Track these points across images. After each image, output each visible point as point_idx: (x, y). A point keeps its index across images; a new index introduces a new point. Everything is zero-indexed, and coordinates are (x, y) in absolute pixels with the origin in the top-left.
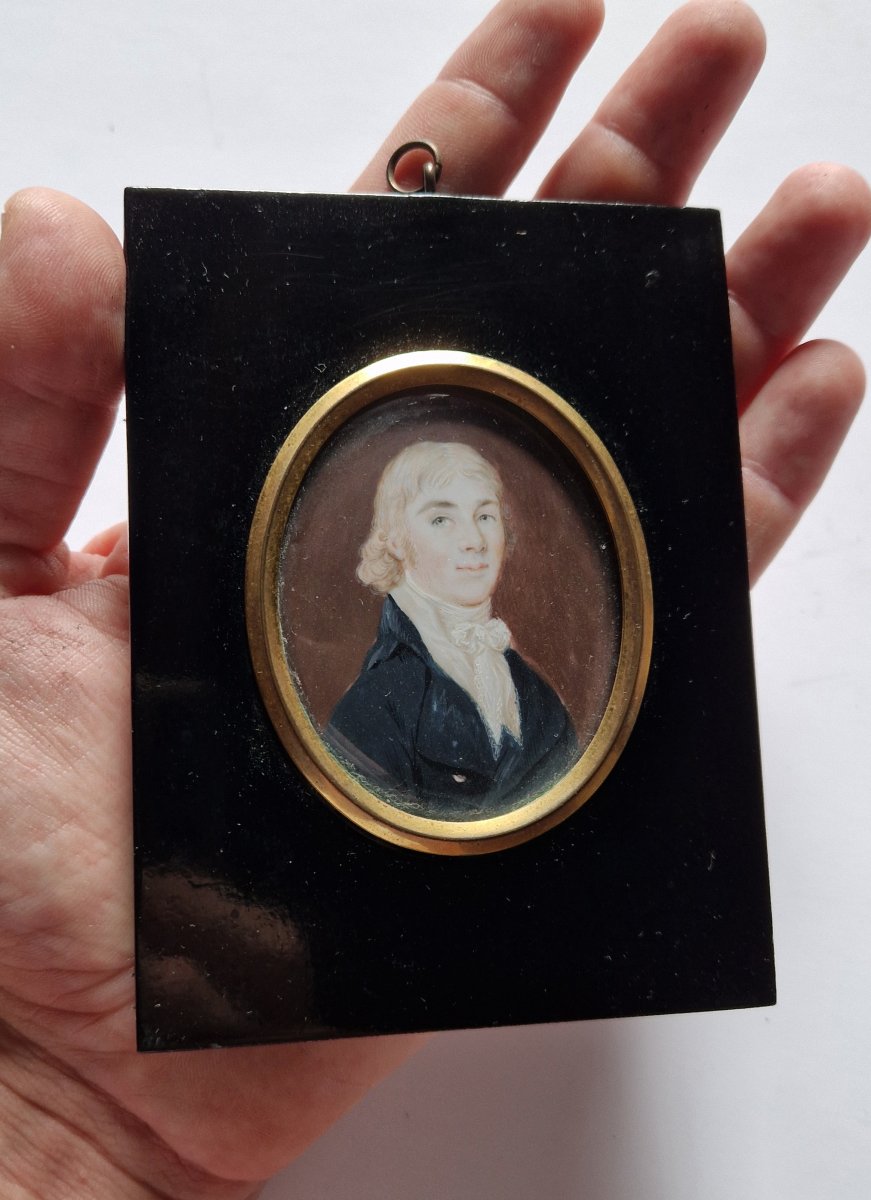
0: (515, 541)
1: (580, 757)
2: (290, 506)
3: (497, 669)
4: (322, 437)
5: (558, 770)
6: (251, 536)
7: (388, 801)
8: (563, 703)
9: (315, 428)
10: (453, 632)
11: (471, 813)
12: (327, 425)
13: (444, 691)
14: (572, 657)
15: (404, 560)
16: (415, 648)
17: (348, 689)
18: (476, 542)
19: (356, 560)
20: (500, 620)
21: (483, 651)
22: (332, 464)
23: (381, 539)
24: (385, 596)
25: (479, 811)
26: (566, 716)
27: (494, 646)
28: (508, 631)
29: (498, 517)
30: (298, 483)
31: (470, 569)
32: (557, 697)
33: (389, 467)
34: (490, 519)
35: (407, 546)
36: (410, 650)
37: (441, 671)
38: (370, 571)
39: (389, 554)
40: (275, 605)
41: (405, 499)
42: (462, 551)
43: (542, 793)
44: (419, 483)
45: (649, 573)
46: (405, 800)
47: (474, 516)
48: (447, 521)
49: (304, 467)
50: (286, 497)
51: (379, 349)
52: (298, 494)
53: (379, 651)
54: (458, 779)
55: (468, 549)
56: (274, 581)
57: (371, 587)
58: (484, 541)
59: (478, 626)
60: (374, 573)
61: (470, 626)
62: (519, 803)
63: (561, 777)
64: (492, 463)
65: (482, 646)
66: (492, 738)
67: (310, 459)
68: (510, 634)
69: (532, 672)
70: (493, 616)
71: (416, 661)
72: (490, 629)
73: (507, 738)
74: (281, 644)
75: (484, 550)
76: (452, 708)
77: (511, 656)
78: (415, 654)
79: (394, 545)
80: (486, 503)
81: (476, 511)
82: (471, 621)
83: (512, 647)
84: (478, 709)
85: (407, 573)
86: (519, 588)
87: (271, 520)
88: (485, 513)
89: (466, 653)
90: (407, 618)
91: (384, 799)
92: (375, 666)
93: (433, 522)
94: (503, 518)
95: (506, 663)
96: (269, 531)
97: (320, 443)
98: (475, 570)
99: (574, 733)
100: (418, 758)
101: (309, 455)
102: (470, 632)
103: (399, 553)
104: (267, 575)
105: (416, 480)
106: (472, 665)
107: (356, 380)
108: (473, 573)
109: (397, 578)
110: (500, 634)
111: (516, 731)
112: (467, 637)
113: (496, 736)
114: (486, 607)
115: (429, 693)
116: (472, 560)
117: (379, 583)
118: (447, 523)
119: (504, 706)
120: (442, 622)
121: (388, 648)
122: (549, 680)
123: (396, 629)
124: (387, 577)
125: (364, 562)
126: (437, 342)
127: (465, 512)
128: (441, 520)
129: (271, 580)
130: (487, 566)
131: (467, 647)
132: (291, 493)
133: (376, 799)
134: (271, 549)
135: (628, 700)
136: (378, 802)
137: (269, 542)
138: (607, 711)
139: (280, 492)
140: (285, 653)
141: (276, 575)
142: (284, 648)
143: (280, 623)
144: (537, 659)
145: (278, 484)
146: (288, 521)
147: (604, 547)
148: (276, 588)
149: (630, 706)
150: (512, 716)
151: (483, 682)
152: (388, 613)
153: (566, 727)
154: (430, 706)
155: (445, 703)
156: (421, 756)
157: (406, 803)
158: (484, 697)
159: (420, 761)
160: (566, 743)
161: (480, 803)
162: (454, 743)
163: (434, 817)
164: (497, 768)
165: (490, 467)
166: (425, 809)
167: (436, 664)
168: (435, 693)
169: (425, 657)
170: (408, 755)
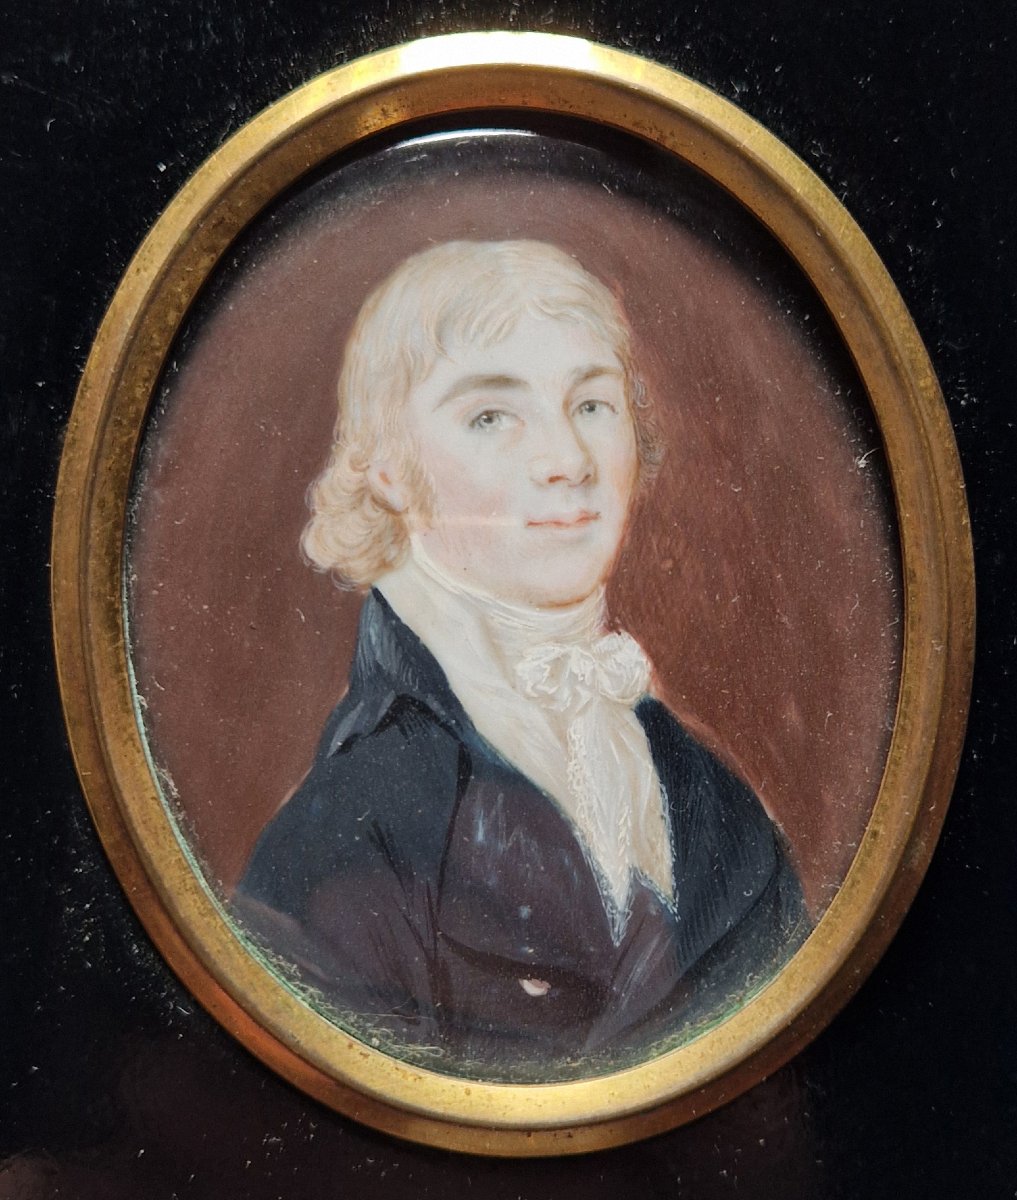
0: (659, 456)
1: (800, 943)
2: (144, 407)
3: (621, 745)
4: (212, 249)
5: (756, 968)
6: (61, 478)
7: (375, 1041)
8: (771, 815)
9: (193, 230)
10: (520, 667)
11: (560, 1065)
12: (221, 221)
13: (501, 797)
14: (792, 715)
15: (406, 511)
16: (434, 705)
17: (287, 799)
18: (570, 463)
20: (625, 634)
21: (589, 704)
22: (241, 306)
23: (355, 465)
24: (367, 592)
25: (574, 1059)
26: (778, 843)
27: (613, 693)
28: (644, 659)
29: (622, 405)
30: (160, 354)
31: (558, 524)
32: (755, 800)
33: (369, 303)
34: (603, 412)
35: (415, 479)
36: (425, 709)
37: (495, 754)
38: (331, 540)
39: (374, 500)
40: (115, 627)
41: (408, 375)
42: (539, 485)
43: (718, 1017)
44: (439, 338)
45: (966, 521)
46: (411, 1039)
47: (567, 404)
48: (504, 418)
49: (173, 318)
50: (131, 388)
51: (375, 33)
52: (165, 377)
53: (353, 715)
54: (533, 988)
55: (553, 480)
56: (112, 573)
57: (333, 575)
58: (589, 460)
59: (575, 651)
60: (339, 542)
61: (557, 650)
62: (668, 1040)
63: (761, 982)
64: (605, 281)
65: (585, 695)
66: (608, 898)
67: (185, 300)
68: (648, 666)
69: (701, 749)
70: (611, 627)
71: (436, 733)
72: (603, 656)
73: (641, 897)
74: (130, 711)
75: (588, 480)
76: (519, 833)
77: (650, 714)
78: (436, 718)
79: (384, 477)
80: (594, 373)
81: (571, 391)
82: (559, 640)
83: (655, 694)
84: (577, 833)
85: (415, 538)
86: (669, 564)
87: (101, 443)
88: (590, 398)
89: (548, 711)
90: (416, 639)
91: (366, 1038)
93: (472, 424)
94: (633, 407)
95: (641, 732)
96: (95, 466)
97: (206, 262)
98: (568, 525)
99: (794, 880)
100: (441, 944)
101: (183, 292)
102: (559, 663)
103: (397, 496)
104: (92, 563)
105: (432, 330)
106: (563, 737)
107: (284, 115)
108: (564, 533)
109: (393, 553)
110: (628, 666)
111: (663, 880)
112: (552, 675)
113: (617, 891)
114: (595, 608)
116: (564, 504)
117: (352, 564)
118: (504, 424)
119: (636, 826)
120: (494, 641)
121: (374, 707)
122: (738, 763)
123: (391, 665)
124: (366, 551)
125: (317, 520)
127: (545, 398)
128: (489, 417)
129: (104, 571)
130: (596, 517)
131: (552, 698)
132: (146, 380)
133: (344, 1039)
134: (102, 505)
135: (909, 815)
136: (350, 1046)
137: (97, 491)
138: (866, 837)
139: (118, 376)
140: (143, 729)
141: (116, 561)
142: (140, 720)
143: (131, 665)
144: (710, 718)
145: (113, 360)
146: (142, 440)
147: (862, 463)
148: (115, 588)
149: (917, 829)
150: (653, 848)
151: (589, 774)
152: (373, 630)
153: (778, 871)
154: (470, 832)
155: (502, 824)
156: (449, 941)
157: (412, 1046)
158: (590, 808)
159: (445, 952)
160: (778, 903)
161: (581, 1043)
162: (525, 912)
163: (475, 1075)
164: (620, 963)
165: (601, 291)
166: (457, 1059)
167: (481, 738)
168: (479, 802)
169: (458, 724)
170: (420, 941)
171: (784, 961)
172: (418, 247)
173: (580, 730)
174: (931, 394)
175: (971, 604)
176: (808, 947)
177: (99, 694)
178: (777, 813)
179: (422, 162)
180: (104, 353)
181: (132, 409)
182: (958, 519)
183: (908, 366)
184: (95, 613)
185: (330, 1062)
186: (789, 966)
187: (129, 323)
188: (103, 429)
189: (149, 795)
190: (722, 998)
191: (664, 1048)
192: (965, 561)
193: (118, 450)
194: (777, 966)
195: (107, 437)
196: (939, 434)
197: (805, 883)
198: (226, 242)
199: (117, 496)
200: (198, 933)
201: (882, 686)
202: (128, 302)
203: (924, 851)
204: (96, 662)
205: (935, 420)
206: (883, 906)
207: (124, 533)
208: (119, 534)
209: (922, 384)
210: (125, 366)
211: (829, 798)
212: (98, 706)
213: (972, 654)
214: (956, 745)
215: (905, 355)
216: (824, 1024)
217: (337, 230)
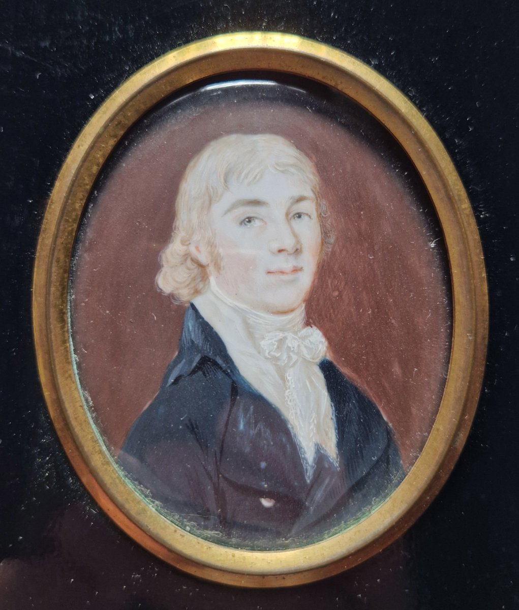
0: (332, 240)
1: (399, 483)
2: (79, 213)
3: (311, 382)
4: (115, 136)
5: (377, 494)
6: (38, 247)
8: (385, 418)
9: (106, 127)
10: (262, 343)
11: (279, 542)
12: (119, 123)
13: (252, 408)
14: (396, 369)
15: (208, 265)
16: (220, 361)
17: (146, 407)
18: (289, 243)
19: (154, 266)
20: (314, 328)
21: (296, 362)
22: (128, 164)
24: (188, 305)
25: (286, 539)
26: (388, 432)
27: (308, 357)
28: (323, 340)
29: (314, 215)
30: (88, 187)
31: (282, 273)
32: (378, 412)
33: (191, 164)
34: (305, 218)
35: (213, 250)
36: (215, 364)
37: (249, 386)
38: (170, 279)
39: (192, 260)
40: (63, 320)
41: (210, 199)
42: (273, 253)
43: (358, 519)
44: (226, 181)
45: (484, 275)
46: (206, 528)
47: (287, 214)
48: (257, 221)
49: (95, 169)
50: (73, 203)
52: (91, 199)
53: (180, 366)
54: (267, 503)
55: (280, 251)
56: (62, 294)
57: (171, 296)
58: (298, 242)
59: (290, 335)
60: (174, 280)
61: (281, 335)
62: (333, 530)
63: (380, 502)
64: (307, 155)
65: (294, 357)
66: (305, 459)
67: (101, 161)
68: (326, 344)
69: (352, 385)
70: (308, 324)
71: (220, 375)
72: (303, 338)
73: (321, 458)
74: (70, 363)
75: (297, 251)
76: (261, 426)
77: (327, 368)
78: (221, 368)
79: (197, 248)
80: (301, 199)
81: (289, 208)
82: (282, 330)
83: (329, 357)
84: (289, 426)
85: (212, 279)
86: (336, 293)
87: (58, 229)
88: (299, 211)
89: (275, 365)
90: (211, 328)
91: (183, 527)
92: (173, 383)
93: (241, 223)
94: (320, 216)
95: (321, 376)
96: (55, 241)
97: (112, 142)
98: (287, 273)
100: (221, 480)
101: (100, 157)
102: (281, 341)
103: (203, 258)
104: (53, 289)
105: (222, 177)
106: (283, 378)
108: (285, 278)
109: (201, 286)
110: (316, 344)
111: (331, 450)
112: (278, 347)
113: (309, 455)
114: (299, 315)
115: (234, 410)
116: (285, 263)
117: (181, 291)
118: (257, 223)
119: (318, 423)
121: (191, 362)
122: (371, 394)
123: (199, 341)
124: (188, 285)
125: (164, 270)
126: (261, 25)
127: (276, 211)
128: (250, 220)
129: (58, 293)
130: (301, 269)
131: (278, 359)
132: (81, 200)
134: (58, 261)
135: (455, 421)
136: (175, 531)
137: (56, 254)
138: (433, 431)
139: (67, 198)
140: (76, 372)
141: (64, 290)
142: (75, 367)
143: (71, 339)
144: (356, 370)
145: (65, 189)
146: (78, 229)
147: (433, 245)
148: (64, 302)
149: (459, 427)
150: (327, 434)
151: (295, 397)
152: (190, 324)
154: (236, 425)
155: (253, 421)
156: (226, 479)
157: (206, 531)
158: (296, 413)
159: (223, 485)
160: (388, 463)
161: (290, 530)
162: (263, 465)
163: (237, 546)
164: (310, 490)
165: (305, 159)
166: (228, 538)
167: (243, 378)
168: (241, 410)
169: (231, 371)
170: (211, 478)
172: (215, 136)
173: (290, 375)
175: (486, 316)
176: (404, 485)
177: (55, 354)
178: (389, 417)
179: (218, 95)
181: (74, 214)
182: (481, 273)
183: (457, 198)
184: (53, 314)
186: (394, 494)
188: (59, 224)
189: (78, 404)
190: (360, 510)
191: (331, 534)
192: (484, 295)
193: (66, 234)
194: (388, 494)
195: (61, 227)
196: (472, 232)
197: (402, 453)
198: (122, 133)
199: (66, 256)
200: (101, 474)
201: (442, 355)
202: (73, 162)
203: (462, 439)
204: (53, 338)
205: (469, 224)
206: (442, 466)
207: (69, 274)
208: (66, 275)
209: (463, 207)
210: (71, 192)
211: (414, 410)
212: (54, 360)
213: (486, 342)
214: (478, 386)
215: (455, 192)
216: (411, 524)
217: (176, 128)
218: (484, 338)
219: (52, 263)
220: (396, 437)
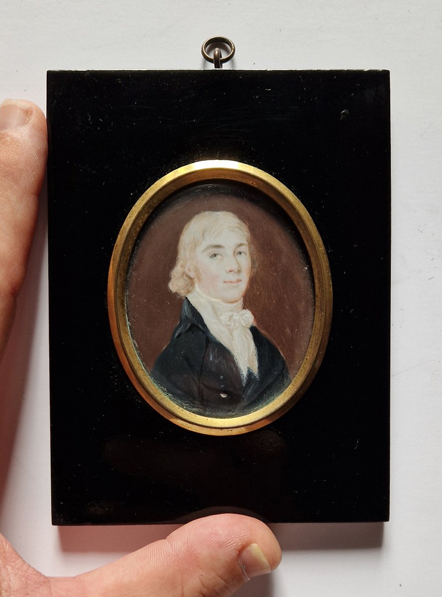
0: (257, 266)
1: (289, 384)
2: (131, 251)
3: (246, 337)
4: (148, 212)
5: (278, 391)
7: (185, 407)
9: (143, 208)
10: (222, 317)
11: (229, 414)
12: (150, 205)
13: (216, 349)
14: (288, 330)
15: (194, 278)
16: (200, 327)
17: (164, 349)
18: (235, 267)
19: (168, 279)
20: (247, 310)
21: (238, 327)
22: (155, 227)
23: (182, 267)
24: (184, 298)
25: (233, 413)
26: (284, 362)
27: (244, 324)
28: (252, 316)
29: (248, 253)
30: (135, 238)
31: (232, 282)
32: (279, 351)
33: (186, 227)
34: (243, 254)
35: (197, 270)
36: (198, 327)
37: (215, 339)
38: (176, 285)
40: (123, 306)
41: (195, 245)
42: (227, 272)
43: (268, 403)
44: (203, 235)
46: (194, 407)
47: (234, 252)
49: (138, 229)
50: (128, 246)
52: (136, 244)
53: (180, 329)
54: (223, 396)
55: (230, 271)
56: (123, 292)
57: (176, 293)
58: (239, 267)
59: (235, 314)
61: (231, 313)
62: (255, 409)
65: (237, 325)
66: (242, 374)
67: (141, 225)
68: (253, 318)
69: (266, 338)
70: (244, 308)
71: (200, 333)
72: (242, 315)
73: (250, 374)
74: (126, 326)
75: (239, 271)
76: (221, 358)
77: (253, 330)
78: (201, 330)
79: (189, 270)
80: (241, 245)
81: (235, 249)
82: (231, 311)
83: (254, 325)
84: (235, 358)
85: (196, 285)
86: (259, 293)
87: (120, 260)
88: (240, 251)
89: (228, 328)
90: (196, 310)
91: (183, 407)
92: (179, 335)
93: (211, 257)
94: (250, 253)
95: (251, 334)
96: (119, 265)
97: (146, 216)
99: (287, 371)
100: (201, 384)
101: (141, 223)
102: (231, 317)
103: (192, 274)
104: (118, 289)
105: (201, 234)
106: (231, 335)
108: (233, 284)
109: (191, 289)
110: (248, 318)
111: (255, 370)
112: (229, 320)
113: (244, 373)
114: (240, 303)
115: (208, 350)
116: (233, 277)
117: (181, 291)
118: (219, 257)
119: (249, 357)
120: (215, 311)
121: (186, 326)
122: (274, 342)
123: (190, 316)
124: (184, 288)
125: (172, 280)
127: (229, 251)
128: (215, 255)
129: (121, 291)
131: (229, 325)
132: (131, 244)
133: (178, 407)
134: (121, 275)
135: (315, 354)
137: (119, 271)
138: (305, 360)
139: (125, 244)
140: (129, 331)
141: (124, 289)
142: (129, 328)
143: (127, 315)
144: (268, 332)
145: (123, 239)
146: (130, 259)
147: (306, 269)
148: (123, 296)
149: (317, 358)
150: (253, 362)
151: (238, 344)
152: (186, 308)
153: (284, 368)
154: (209, 357)
155: (217, 356)
156: (203, 383)
157: (194, 409)
158: (238, 352)
159: (202, 387)
160: (283, 377)
161: (235, 409)
162: (222, 377)
163: (209, 416)
164: (244, 390)
165: (243, 225)
166: (205, 412)
167: (212, 335)
168: (211, 350)
170: (196, 384)
171: (284, 390)
172: (198, 213)
173: (235, 333)
174: (323, 251)
175: (332, 304)
176: (290, 386)
177: (120, 321)
178: (284, 355)
179: (199, 192)
180: (121, 238)
181: (128, 252)
182: (329, 283)
183: (317, 245)
184: (119, 301)
185: (174, 412)
186: (286, 391)
187: (127, 230)
188: (121, 256)
189: (131, 346)
190: (269, 399)
192: (330, 293)
193: (124, 262)
194: (282, 391)
195: (122, 258)
196: (325, 262)
197: (290, 372)
198: (151, 211)
199: (124, 273)
200: (142, 380)
201: (310, 323)
202: (127, 225)
203: (318, 363)
204: (119, 313)
205: (324, 258)
206: (308, 376)
207: (126, 282)
208: (124, 282)
209: (321, 249)
211: (296, 351)
212: (120, 324)
213: (331, 316)
214: (327, 338)
215: (317, 242)
216: (293, 405)
217: (178, 208)
218: (330, 315)
219: (117, 276)
220: (287, 363)
